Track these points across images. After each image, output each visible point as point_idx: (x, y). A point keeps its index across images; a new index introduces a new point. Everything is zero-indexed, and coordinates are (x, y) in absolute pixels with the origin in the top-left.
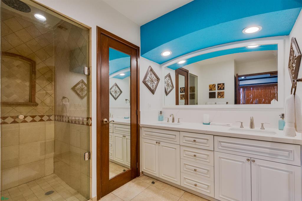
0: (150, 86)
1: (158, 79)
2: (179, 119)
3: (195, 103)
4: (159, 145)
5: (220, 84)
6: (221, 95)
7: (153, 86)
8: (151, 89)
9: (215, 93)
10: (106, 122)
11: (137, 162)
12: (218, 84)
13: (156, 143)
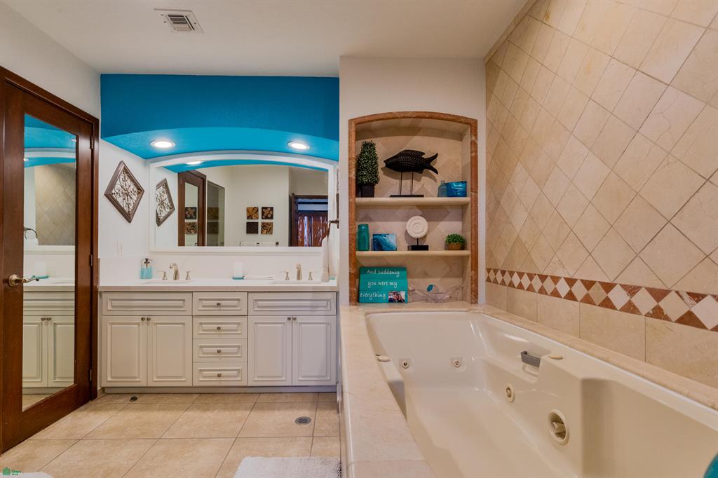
0: (121, 204)
1: (140, 191)
2: (188, 272)
3: (219, 243)
4: (148, 324)
5: (266, 208)
6: (268, 229)
7: (128, 204)
8: (126, 213)
9: (257, 223)
10: (16, 281)
11: (90, 368)
12: (263, 208)
13: (140, 321)
